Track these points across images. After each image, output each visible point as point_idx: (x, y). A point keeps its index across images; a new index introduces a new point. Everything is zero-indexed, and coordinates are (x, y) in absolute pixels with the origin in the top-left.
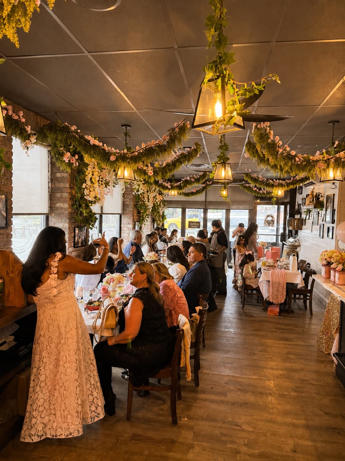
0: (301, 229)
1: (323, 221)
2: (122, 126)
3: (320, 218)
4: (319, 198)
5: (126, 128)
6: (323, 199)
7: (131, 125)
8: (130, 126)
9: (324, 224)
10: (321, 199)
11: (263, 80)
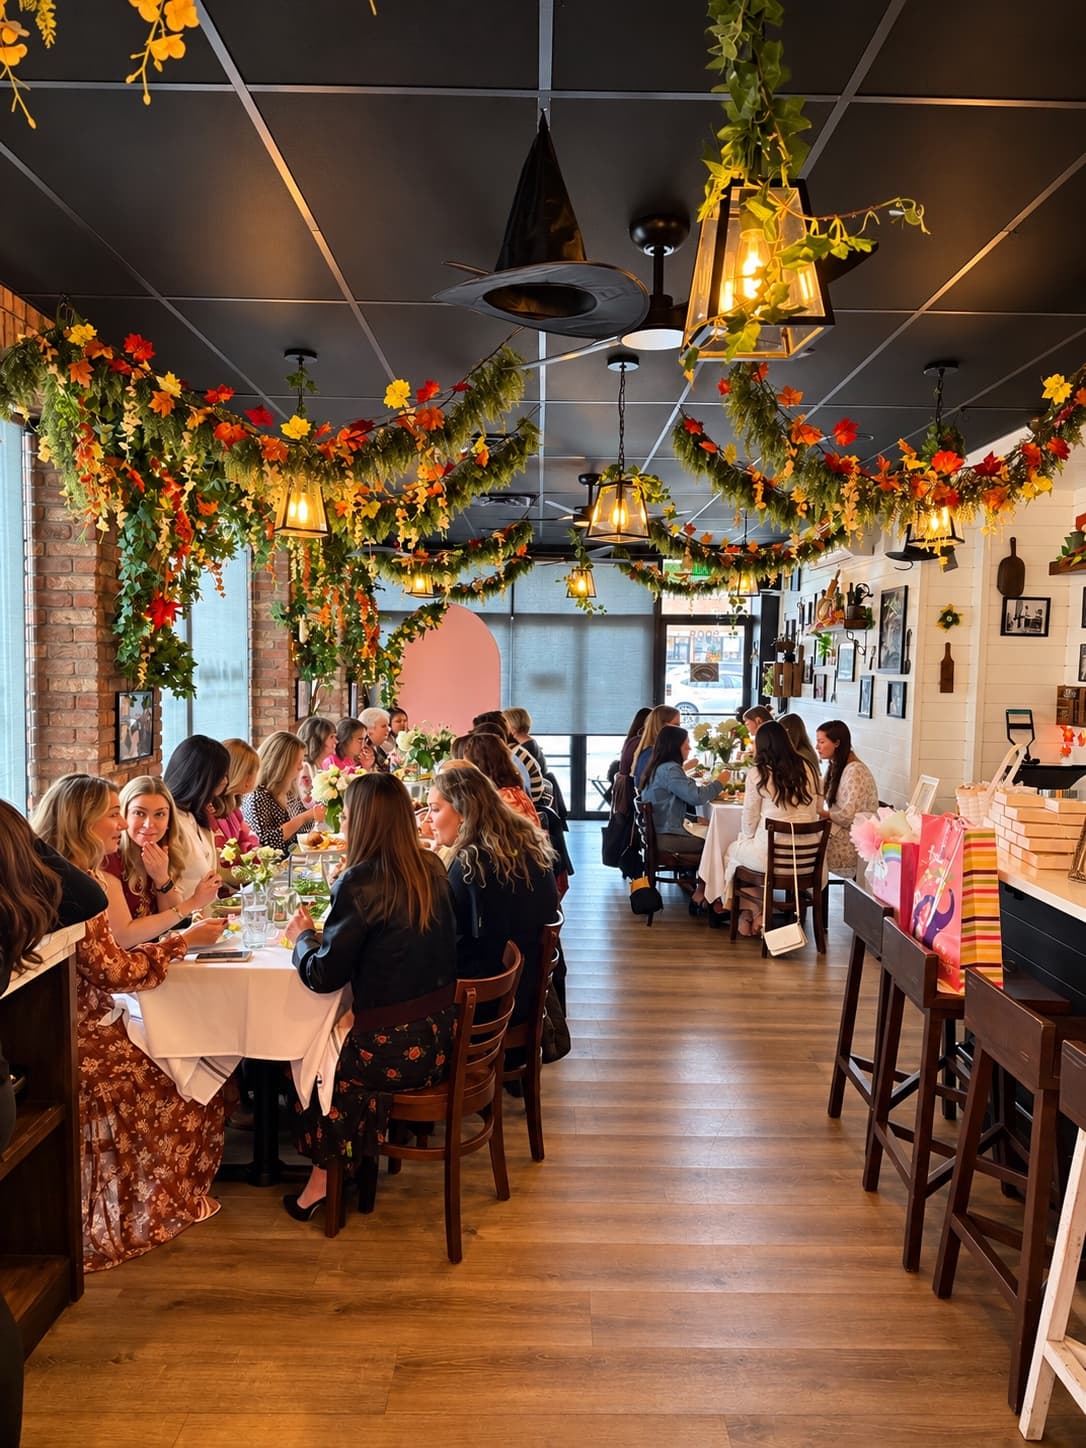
0: (799, 695)
1: (871, 668)
2: (289, 352)
3: (860, 658)
4: (861, 601)
5: (301, 360)
6: (871, 604)
7: (317, 350)
8: (313, 354)
9: (873, 677)
10: (866, 603)
11: (870, 213)
